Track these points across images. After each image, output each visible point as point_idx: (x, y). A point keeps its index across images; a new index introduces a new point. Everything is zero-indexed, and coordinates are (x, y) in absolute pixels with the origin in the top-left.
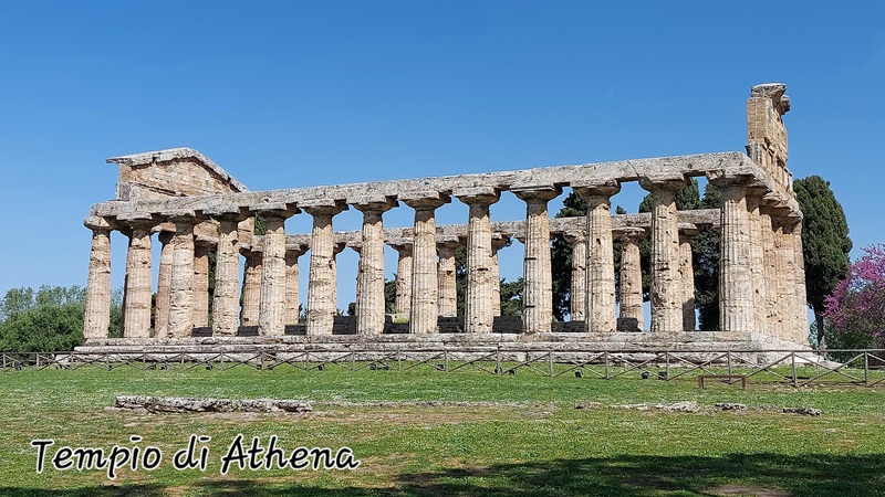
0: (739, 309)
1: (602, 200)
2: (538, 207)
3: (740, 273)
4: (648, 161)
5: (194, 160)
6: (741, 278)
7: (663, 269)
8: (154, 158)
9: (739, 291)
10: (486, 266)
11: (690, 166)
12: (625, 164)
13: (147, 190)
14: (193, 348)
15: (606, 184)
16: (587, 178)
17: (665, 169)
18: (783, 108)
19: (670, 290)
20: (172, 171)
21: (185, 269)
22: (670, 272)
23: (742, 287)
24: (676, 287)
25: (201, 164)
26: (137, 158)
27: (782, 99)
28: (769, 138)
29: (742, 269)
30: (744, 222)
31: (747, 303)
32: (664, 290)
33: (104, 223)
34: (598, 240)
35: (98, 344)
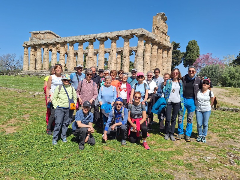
0: (139, 67)
1: (114, 41)
2: (101, 42)
3: (140, 59)
4: (123, 31)
5: (51, 33)
6: (140, 60)
7: (124, 58)
8: (40, 32)
9: (139, 63)
10: (91, 56)
11: (132, 32)
12: (119, 32)
13: (37, 39)
14: (39, 73)
15: (114, 37)
16: (111, 35)
17: (127, 33)
18: (165, 20)
19: (126, 63)
20: (45, 35)
21: (39, 56)
22: (126, 58)
23: (140, 62)
24: (127, 62)
25: (53, 34)
26: (35, 32)
27: (165, 17)
28: (158, 26)
29: (140, 58)
30: (142, 46)
31: (141, 66)
32: (124, 63)
33: (26, 46)
34: (112, 51)
35: (25, 71)
